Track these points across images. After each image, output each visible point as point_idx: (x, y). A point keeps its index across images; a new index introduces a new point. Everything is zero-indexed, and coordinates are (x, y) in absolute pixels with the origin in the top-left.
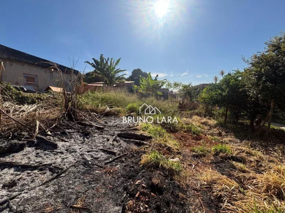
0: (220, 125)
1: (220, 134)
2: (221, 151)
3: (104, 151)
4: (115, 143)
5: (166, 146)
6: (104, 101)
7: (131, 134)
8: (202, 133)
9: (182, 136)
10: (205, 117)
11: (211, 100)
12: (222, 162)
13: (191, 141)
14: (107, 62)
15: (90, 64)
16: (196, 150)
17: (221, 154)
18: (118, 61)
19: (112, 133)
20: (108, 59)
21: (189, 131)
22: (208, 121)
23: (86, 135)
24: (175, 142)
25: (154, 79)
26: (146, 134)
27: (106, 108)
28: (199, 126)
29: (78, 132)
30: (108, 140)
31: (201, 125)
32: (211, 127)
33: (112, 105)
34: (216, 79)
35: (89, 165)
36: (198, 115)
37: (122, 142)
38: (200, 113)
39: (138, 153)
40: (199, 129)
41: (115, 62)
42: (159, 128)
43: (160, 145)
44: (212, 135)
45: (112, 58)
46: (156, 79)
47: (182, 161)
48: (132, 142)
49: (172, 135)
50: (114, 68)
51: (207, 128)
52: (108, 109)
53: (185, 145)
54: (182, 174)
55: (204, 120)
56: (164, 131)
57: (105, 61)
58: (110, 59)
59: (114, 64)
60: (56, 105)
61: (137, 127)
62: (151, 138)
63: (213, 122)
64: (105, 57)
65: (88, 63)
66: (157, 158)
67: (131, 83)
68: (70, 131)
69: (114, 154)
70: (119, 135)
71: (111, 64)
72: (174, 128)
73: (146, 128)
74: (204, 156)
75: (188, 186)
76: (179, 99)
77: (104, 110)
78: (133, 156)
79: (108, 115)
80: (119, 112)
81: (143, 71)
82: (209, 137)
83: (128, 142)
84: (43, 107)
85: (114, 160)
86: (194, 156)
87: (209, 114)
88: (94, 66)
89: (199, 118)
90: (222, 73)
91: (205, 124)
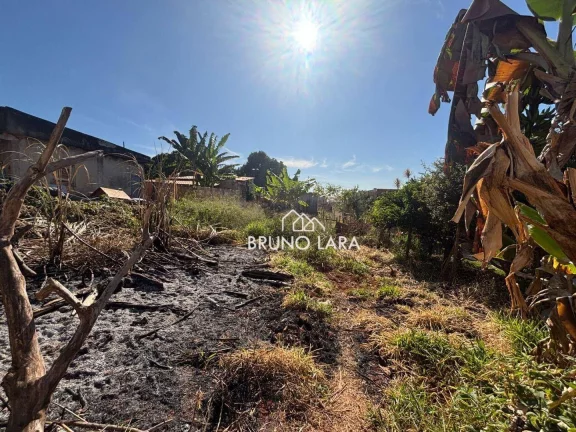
0: (399, 261)
1: (393, 274)
2: (387, 294)
3: (229, 294)
4: (241, 284)
5: (314, 287)
6: (204, 217)
7: (263, 273)
8: (368, 272)
9: (338, 277)
10: (378, 248)
11: (385, 220)
12: (385, 306)
13: (349, 283)
14: (203, 140)
15: (169, 142)
16: (354, 292)
17: (387, 298)
18: (224, 139)
19: (232, 270)
20: (206, 134)
21: (348, 269)
22: (382, 254)
23: (194, 273)
24: (327, 283)
25: (292, 177)
26: (285, 271)
27: (211, 230)
28: (365, 263)
29: (182, 269)
30: (230, 280)
31: (369, 261)
32: (384, 264)
33: (220, 226)
34: (398, 184)
35: (217, 308)
36: (368, 245)
37: (250, 283)
38: (371, 241)
39: (276, 296)
40: (364, 266)
41: (219, 140)
42: (304, 265)
43: (306, 286)
44: (382, 275)
45: (213, 134)
46: (296, 179)
47: (335, 305)
48: (266, 283)
49: (323, 275)
50: (216, 152)
51: (376, 265)
52: (214, 232)
53: (340, 287)
54: (334, 317)
55: (375, 253)
56: (311, 268)
57: (198, 136)
58: (209, 135)
59: (217, 145)
60: (119, 224)
61: (270, 263)
62: (292, 277)
63: (389, 256)
64: (201, 131)
65: (166, 139)
66: (303, 299)
67: (248, 181)
68: (169, 267)
69: (244, 297)
70: (244, 274)
71: (210, 145)
72: (326, 264)
73: (284, 264)
74: (364, 300)
75: (339, 328)
76: (338, 214)
77: (208, 235)
78: (271, 299)
79: (215, 242)
80: (233, 237)
81: (271, 156)
82: (377, 277)
83: (261, 283)
84: (97, 227)
85: (246, 304)
86: (350, 300)
87: (385, 243)
88: (176, 146)
89: (367, 249)
90: (408, 174)
91: (375, 259)
